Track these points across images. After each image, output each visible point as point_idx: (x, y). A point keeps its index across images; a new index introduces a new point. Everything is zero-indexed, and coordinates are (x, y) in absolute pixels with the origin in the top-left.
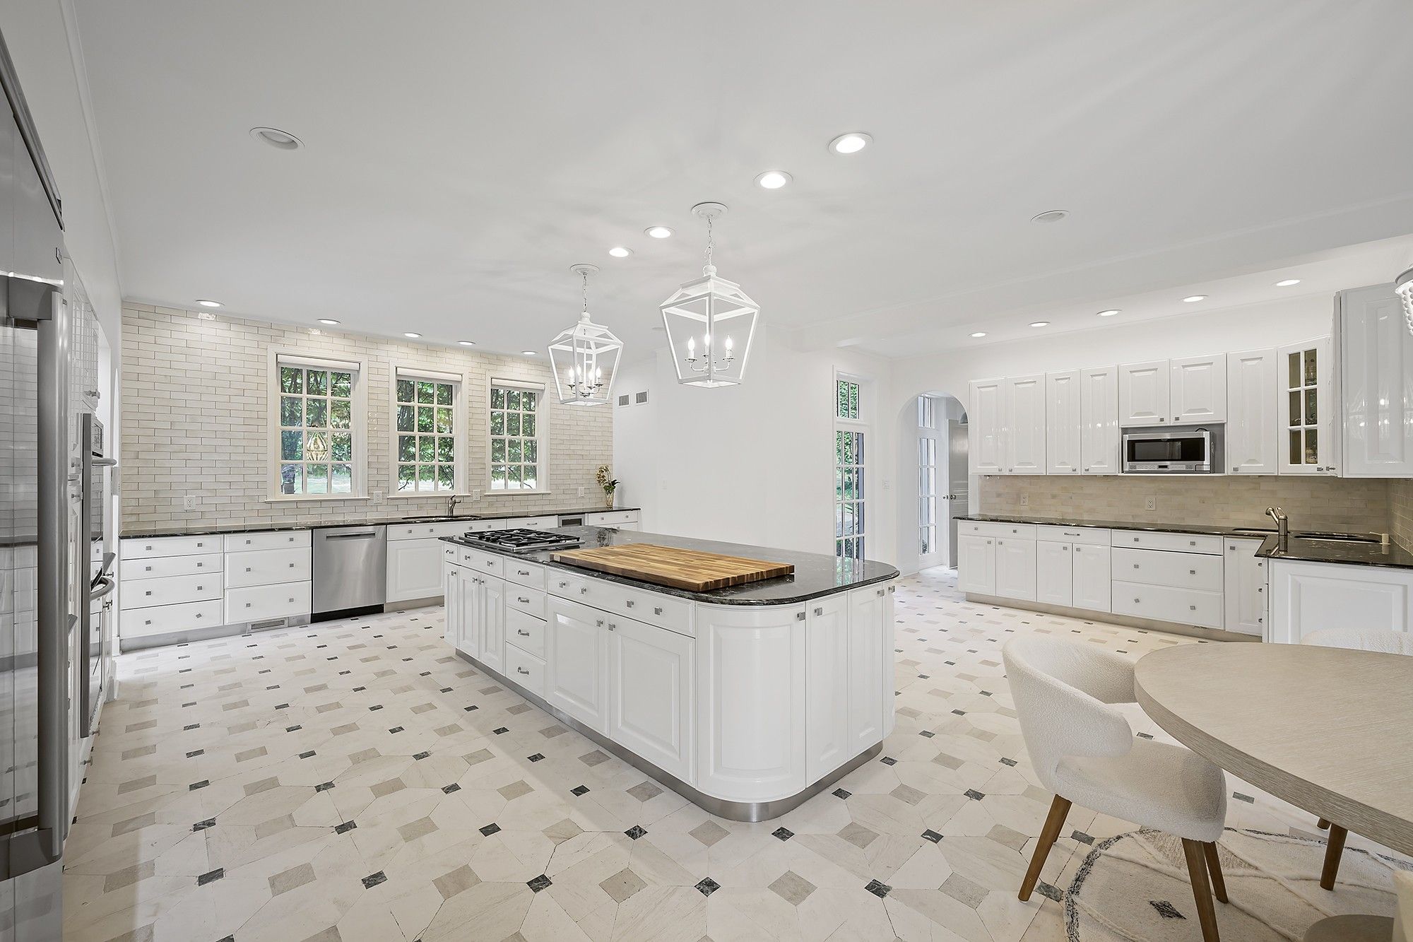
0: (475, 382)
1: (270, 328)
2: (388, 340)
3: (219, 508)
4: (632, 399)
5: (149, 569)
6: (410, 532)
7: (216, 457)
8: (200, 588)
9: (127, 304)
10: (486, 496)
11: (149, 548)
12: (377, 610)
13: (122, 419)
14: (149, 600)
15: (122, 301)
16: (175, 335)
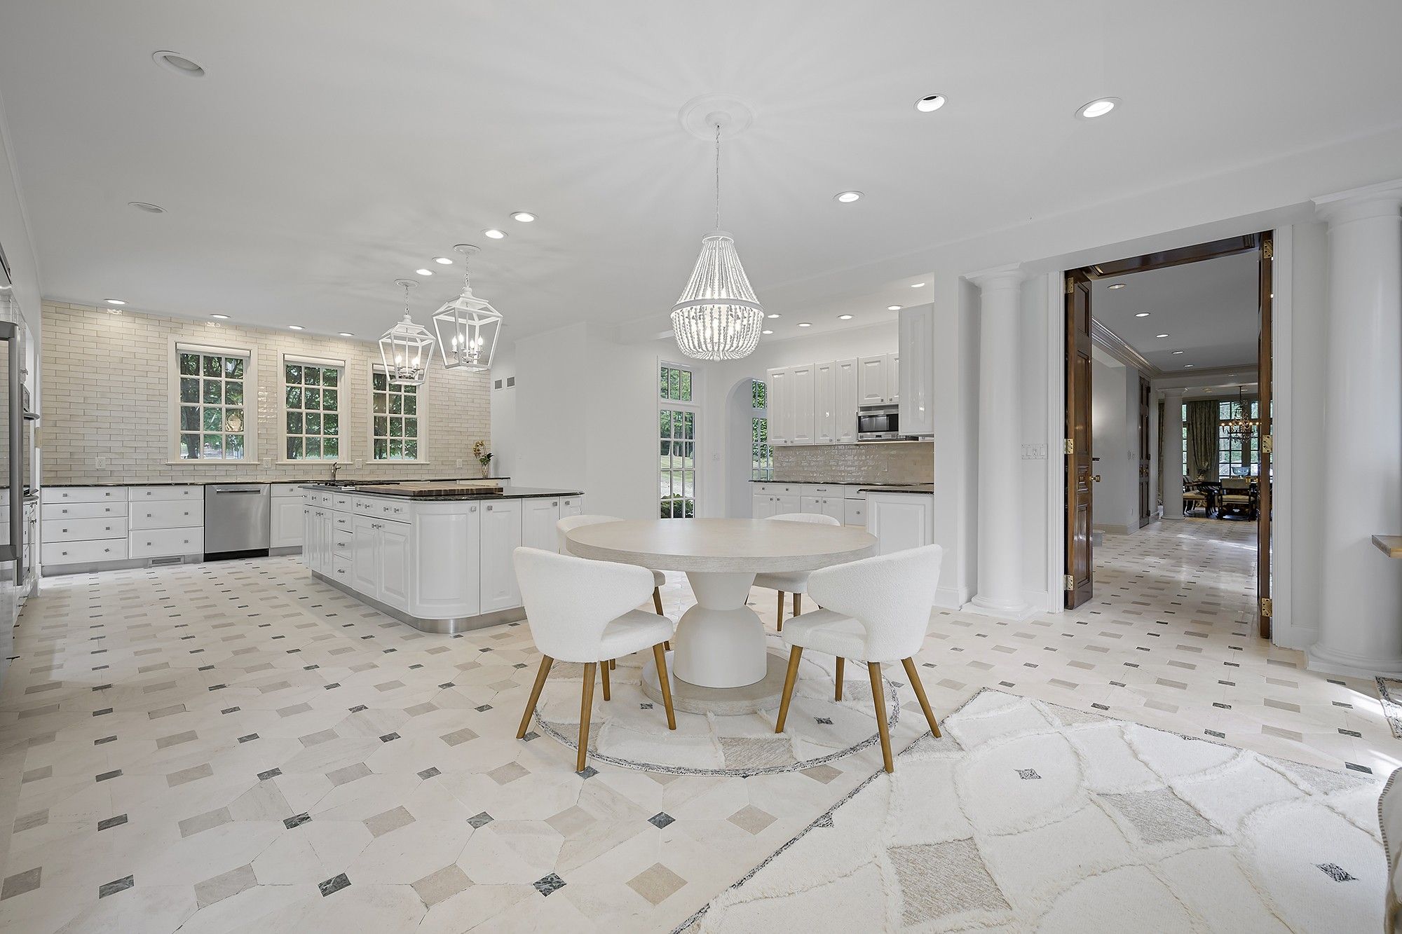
0: (356, 367)
1: (171, 321)
2: (276, 332)
3: (126, 468)
4: (505, 383)
5: (65, 511)
6: (292, 490)
7: (122, 426)
8: (108, 529)
9: (45, 301)
10: (367, 464)
11: (65, 495)
12: (263, 553)
13: (42, 394)
14: (66, 536)
15: (42, 300)
16: (87, 326)
